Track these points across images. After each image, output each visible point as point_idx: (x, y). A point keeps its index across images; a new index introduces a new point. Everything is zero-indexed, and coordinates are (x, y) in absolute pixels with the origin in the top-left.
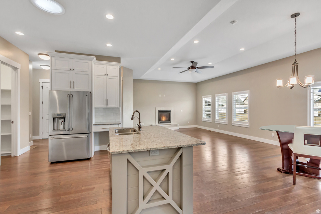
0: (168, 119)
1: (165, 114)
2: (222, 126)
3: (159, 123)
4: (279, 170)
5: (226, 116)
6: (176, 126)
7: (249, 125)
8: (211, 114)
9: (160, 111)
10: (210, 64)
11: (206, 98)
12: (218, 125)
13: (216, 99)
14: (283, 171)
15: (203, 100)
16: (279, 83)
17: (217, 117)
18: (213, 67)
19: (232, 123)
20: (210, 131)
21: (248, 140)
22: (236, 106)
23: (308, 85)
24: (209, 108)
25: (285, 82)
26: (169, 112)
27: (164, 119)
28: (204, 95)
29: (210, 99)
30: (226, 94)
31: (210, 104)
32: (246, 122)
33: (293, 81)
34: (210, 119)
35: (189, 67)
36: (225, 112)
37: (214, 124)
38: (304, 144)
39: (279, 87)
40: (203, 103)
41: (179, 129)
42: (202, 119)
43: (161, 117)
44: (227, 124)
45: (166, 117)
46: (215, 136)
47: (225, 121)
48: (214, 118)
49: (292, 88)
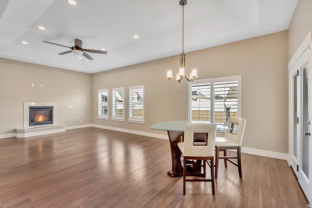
0: (47, 118)
1: (42, 112)
2: (119, 123)
3: (30, 125)
4: (169, 174)
5: (123, 112)
6: (61, 127)
7: (144, 121)
8: (108, 110)
9: (31, 108)
10: (103, 49)
11: (102, 92)
12: (115, 123)
13: (113, 93)
14: (172, 176)
15: (99, 94)
16: (169, 74)
17: (114, 114)
18: (105, 53)
19: (129, 120)
20: (106, 130)
21: (143, 137)
22: (132, 101)
23: (193, 78)
24: (106, 104)
25: (174, 75)
26: (50, 109)
27: (41, 119)
28: (100, 89)
29: (107, 94)
30: (122, 88)
31: (107, 100)
32: (141, 119)
33: (182, 72)
34: (106, 117)
35: (73, 47)
36: (122, 108)
37: (110, 121)
38: (194, 145)
39: (169, 78)
40: (99, 98)
41: (66, 130)
42: (98, 116)
43: (34, 117)
44: (124, 121)
45: (45, 115)
46: (112, 135)
47: (122, 118)
48: (110, 115)
49: (179, 81)
